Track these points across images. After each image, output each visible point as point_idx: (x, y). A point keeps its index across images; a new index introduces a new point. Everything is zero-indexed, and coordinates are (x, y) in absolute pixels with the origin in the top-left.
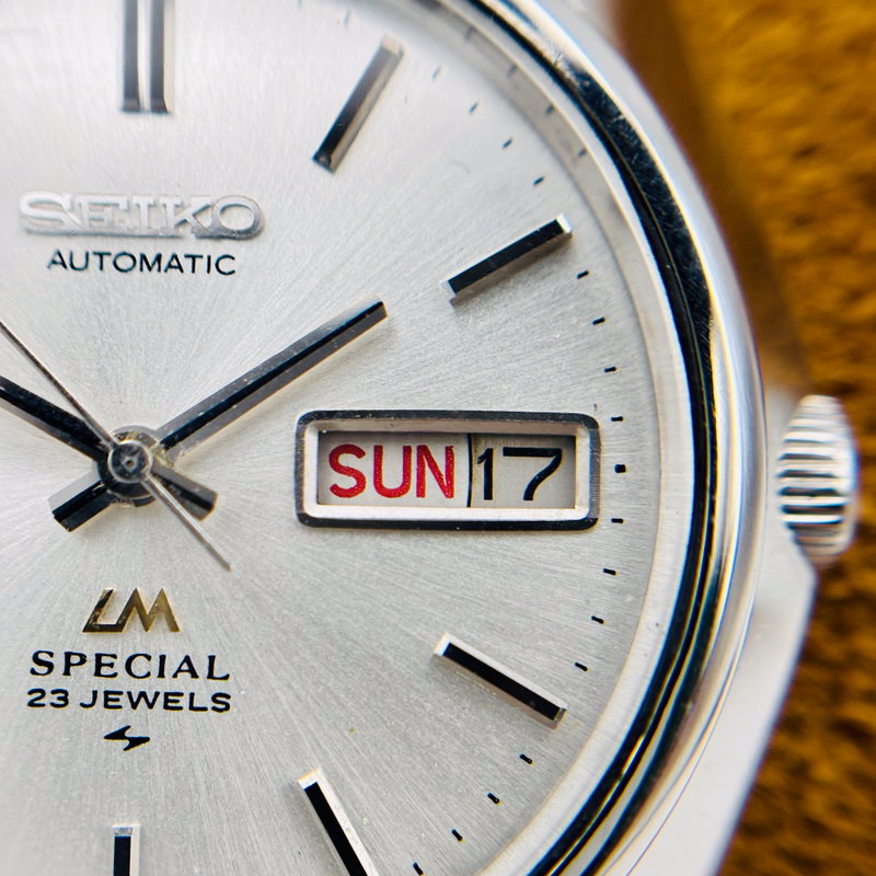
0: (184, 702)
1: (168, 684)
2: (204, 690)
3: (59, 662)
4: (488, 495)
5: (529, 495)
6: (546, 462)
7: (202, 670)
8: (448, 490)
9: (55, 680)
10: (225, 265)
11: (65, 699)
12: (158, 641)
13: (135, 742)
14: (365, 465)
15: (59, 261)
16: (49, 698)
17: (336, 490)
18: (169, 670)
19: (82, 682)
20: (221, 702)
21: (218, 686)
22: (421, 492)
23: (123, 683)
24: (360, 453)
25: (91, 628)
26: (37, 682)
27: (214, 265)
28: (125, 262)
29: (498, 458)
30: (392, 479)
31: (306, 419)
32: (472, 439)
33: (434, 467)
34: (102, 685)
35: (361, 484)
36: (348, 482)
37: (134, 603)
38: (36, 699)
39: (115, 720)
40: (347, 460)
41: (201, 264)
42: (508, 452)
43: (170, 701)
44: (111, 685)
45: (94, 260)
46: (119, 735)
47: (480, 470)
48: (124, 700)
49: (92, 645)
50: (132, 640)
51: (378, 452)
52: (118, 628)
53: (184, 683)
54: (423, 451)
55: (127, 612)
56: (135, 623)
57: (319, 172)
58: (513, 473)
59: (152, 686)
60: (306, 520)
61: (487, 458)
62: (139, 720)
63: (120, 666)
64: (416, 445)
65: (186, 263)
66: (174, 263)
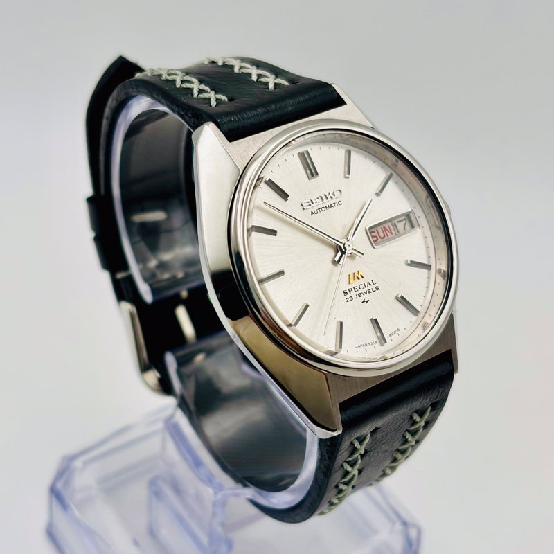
0: (371, 291)
1: (367, 288)
2: (373, 287)
3: (348, 292)
6: (404, 222)
7: (371, 283)
8: (392, 234)
9: (348, 296)
10: (340, 203)
11: (352, 298)
12: (362, 281)
13: (367, 301)
15: (312, 213)
16: (350, 299)
17: (374, 241)
18: (366, 285)
19: (353, 294)
20: (377, 288)
21: (375, 285)
22: (387, 236)
23: (360, 291)
24: (374, 232)
25: (350, 283)
26: (346, 297)
27: (338, 204)
28: (323, 209)
29: (397, 224)
30: (382, 235)
33: (387, 230)
34: (357, 293)
35: (377, 239)
37: (355, 275)
38: (347, 300)
39: (362, 299)
41: (336, 204)
42: (398, 222)
43: (369, 291)
45: (319, 211)
46: (364, 301)
47: (395, 227)
48: (362, 294)
49: (351, 286)
50: (358, 282)
51: (377, 231)
53: (370, 287)
54: (384, 227)
59: (365, 290)
61: (395, 224)
62: (366, 297)
63: (358, 288)
64: (382, 226)
65: (334, 205)
66: (332, 206)
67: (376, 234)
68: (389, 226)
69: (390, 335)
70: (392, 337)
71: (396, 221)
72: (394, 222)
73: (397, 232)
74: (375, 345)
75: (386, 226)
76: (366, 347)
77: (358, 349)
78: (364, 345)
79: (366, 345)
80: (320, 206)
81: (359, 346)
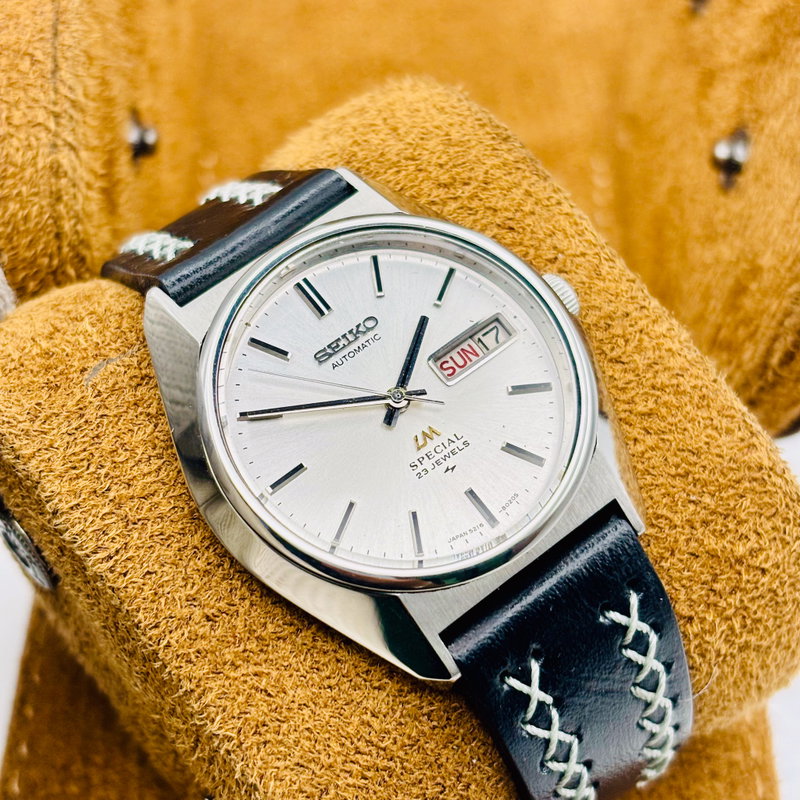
1: (449, 449)
2: (459, 444)
3: (417, 463)
4: (488, 349)
5: (498, 341)
6: (495, 331)
7: (454, 439)
8: (477, 355)
9: (420, 468)
10: (377, 337)
11: (427, 471)
12: (437, 441)
13: (453, 469)
14: (451, 364)
15: (334, 366)
16: (423, 474)
17: (449, 375)
18: (446, 445)
19: (427, 464)
20: (466, 444)
21: (463, 440)
22: (471, 360)
23: (438, 457)
24: (447, 362)
25: (419, 449)
26: (417, 471)
27: (374, 339)
28: (351, 355)
29: (482, 338)
30: (461, 363)
31: (429, 359)
33: (469, 352)
34: (433, 461)
35: (454, 370)
36: (451, 371)
37: (425, 434)
38: (419, 475)
39: (443, 467)
40: (445, 366)
41: (371, 341)
42: (484, 335)
43: (453, 452)
44: (435, 459)
45: (344, 359)
46: (448, 470)
47: (480, 344)
48: (441, 461)
49: (422, 453)
50: (430, 446)
51: (451, 358)
52: (425, 444)
53: (453, 446)
54: (462, 350)
55: (425, 439)
58: (489, 340)
59: (445, 452)
60: (450, 386)
61: (479, 340)
62: (449, 463)
63: (433, 453)
64: (458, 349)
65: (367, 344)
66: (364, 346)
68: (469, 346)
69: (504, 508)
70: (508, 510)
71: (480, 335)
72: (476, 337)
73: (484, 350)
74: (482, 529)
75: (465, 346)
76: (466, 537)
77: (452, 543)
78: (461, 535)
79: (466, 534)
80: (345, 352)
81: (454, 539)
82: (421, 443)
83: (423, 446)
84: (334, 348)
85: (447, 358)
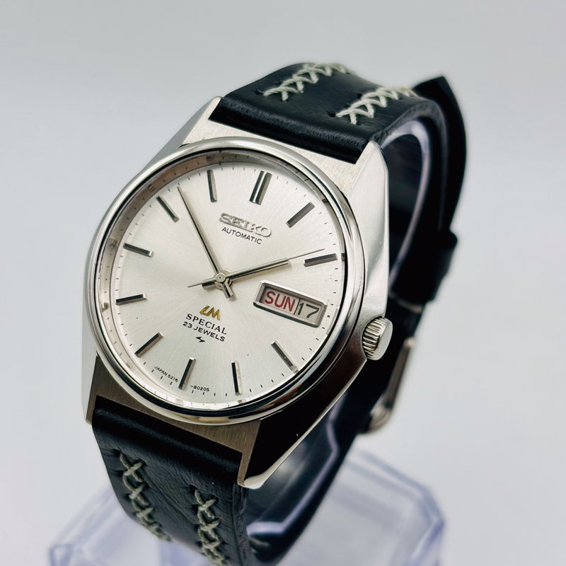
0: (215, 336)
1: (213, 331)
2: (220, 335)
3: (193, 318)
4: (299, 314)
5: (308, 317)
6: (315, 310)
7: (221, 330)
8: (291, 310)
9: (189, 322)
10: (259, 241)
11: (191, 326)
12: (214, 321)
13: (202, 341)
15: (224, 229)
16: (188, 325)
17: (266, 301)
18: (215, 328)
19: (195, 324)
20: (222, 339)
21: (223, 335)
22: (284, 308)
23: (204, 327)
24: (274, 294)
26: (187, 320)
27: (257, 241)
28: (238, 234)
29: (304, 305)
30: (279, 303)
32: (300, 299)
33: (289, 303)
34: (200, 326)
35: (272, 302)
36: (270, 300)
37: (212, 310)
38: (185, 324)
39: (199, 335)
40: (271, 295)
41: (254, 239)
42: (307, 305)
43: (212, 335)
45: (232, 232)
46: (199, 338)
47: (299, 307)
48: (203, 331)
49: (200, 317)
50: (210, 318)
51: (279, 295)
52: (208, 315)
53: (216, 332)
54: (288, 298)
55: (210, 312)
56: (211, 315)
57: (287, 227)
58: (306, 310)
59: (209, 330)
60: (255, 304)
61: (302, 305)
62: (204, 337)
63: (205, 323)
64: (287, 296)
65: (251, 238)
66: (248, 238)
67: (274, 298)
68: (294, 301)
69: (195, 387)
70: (196, 390)
71: (306, 303)
72: (302, 302)
73: (298, 311)
74: (174, 382)
75: (292, 299)
76: (164, 375)
77: (155, 370)
78: (163, 372)
79: (166, 374)
80: (237, 229)
81: (158, 369)
82: (206, 312)
83: (205, 314)
84: (236, 221)
85: (277, 293)
